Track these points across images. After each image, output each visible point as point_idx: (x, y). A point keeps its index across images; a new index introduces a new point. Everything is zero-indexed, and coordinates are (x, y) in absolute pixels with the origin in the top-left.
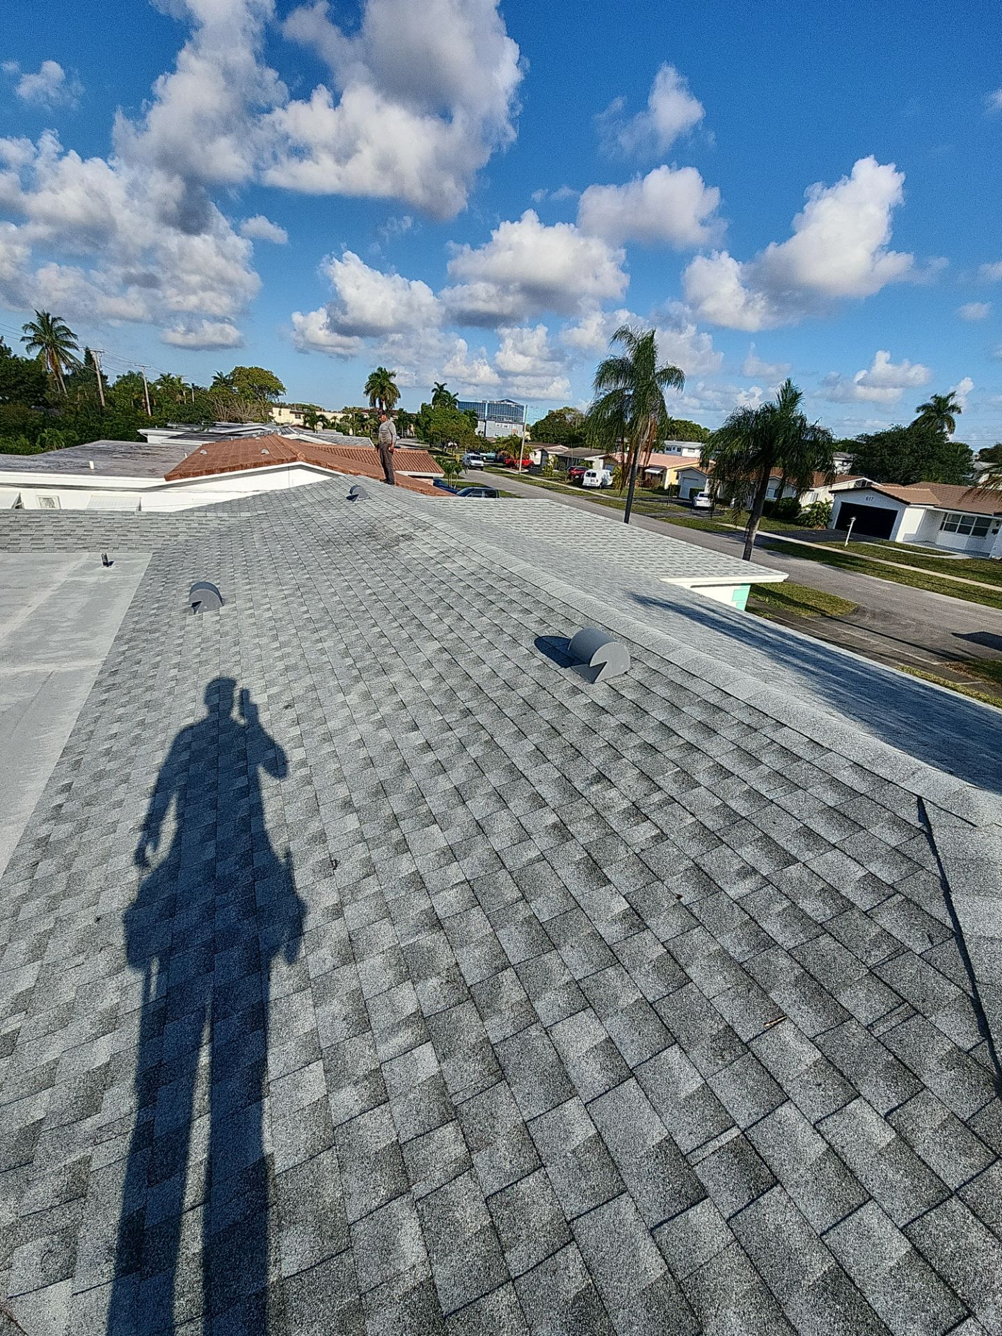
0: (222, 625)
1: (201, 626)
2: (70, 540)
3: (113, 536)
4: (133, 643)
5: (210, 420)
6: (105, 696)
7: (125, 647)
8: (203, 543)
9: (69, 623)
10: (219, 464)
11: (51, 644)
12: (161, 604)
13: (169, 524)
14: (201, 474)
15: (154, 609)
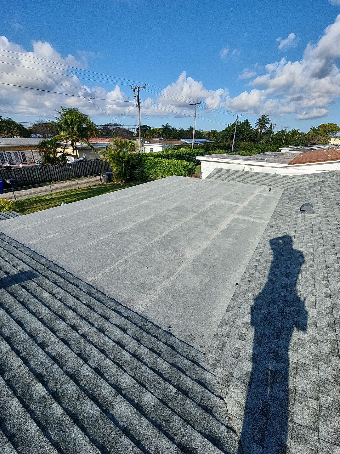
0: (313, 221)
1: (304, 219)
2: (261, 182)
3: (273, 182)
4: (278, 219)
5: (304, 144)
6: (269, 234)
7: (276, 220)
8: (303, 188)
9: (258, 207)
10: (308, 160)
11: (254, 213)
12: (287, 207)
13: (291, 180)
14: (301, 163)
15: (285, 209)
